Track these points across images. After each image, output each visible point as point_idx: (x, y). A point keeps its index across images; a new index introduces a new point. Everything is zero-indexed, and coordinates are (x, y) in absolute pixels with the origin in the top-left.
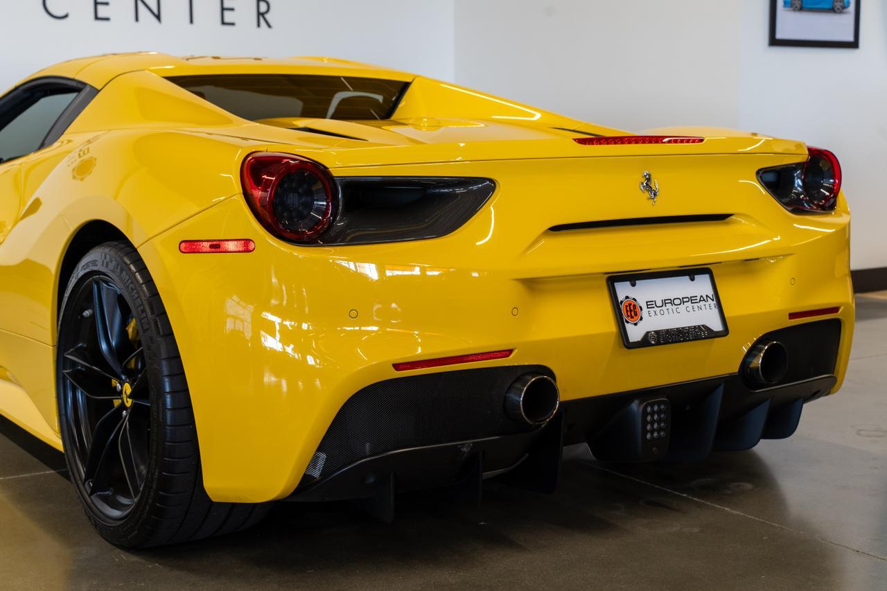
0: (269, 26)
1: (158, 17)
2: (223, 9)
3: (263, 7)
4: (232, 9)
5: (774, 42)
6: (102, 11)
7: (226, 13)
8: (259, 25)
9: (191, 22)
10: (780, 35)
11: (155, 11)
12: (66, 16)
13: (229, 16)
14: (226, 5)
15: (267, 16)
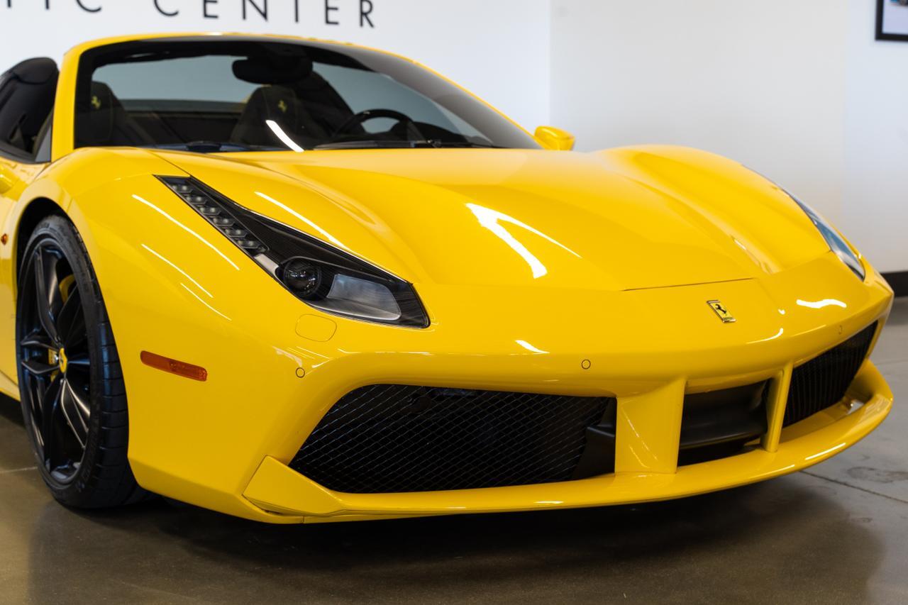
0: (371, 25)
1: (265, 15)
2: (327, 8)
3: (366, 7)
4: (336, 9)
5: (881, 36)
6: (211, 8)
7: (331, 13)
8: (362, 24)
9: (297, 20)
10: (887, 29)
11: (262, 8)
12: (176, 14)
13: (333, 16)
14: (331, 4)
15: (370, 16)
